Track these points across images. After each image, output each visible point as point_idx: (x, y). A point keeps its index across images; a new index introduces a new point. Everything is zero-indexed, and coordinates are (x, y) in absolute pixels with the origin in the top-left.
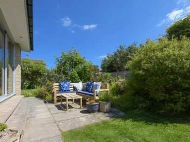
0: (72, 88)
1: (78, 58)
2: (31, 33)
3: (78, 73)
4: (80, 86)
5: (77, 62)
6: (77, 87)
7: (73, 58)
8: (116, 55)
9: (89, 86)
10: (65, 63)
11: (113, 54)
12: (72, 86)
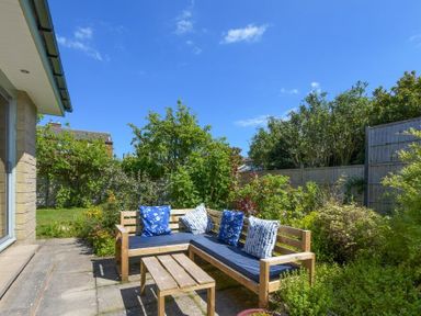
0: (177, 226)
1: (191, 129)
2: (51, 56)
3: (194, 177)
4: (198, 217)
5: (188, 142)
6: (190, 222)
7: (176, 130)
8: (295, 120)
9: (233, 225)
10: (156, 143)
11: (287, 119)
12: (177, 219)
